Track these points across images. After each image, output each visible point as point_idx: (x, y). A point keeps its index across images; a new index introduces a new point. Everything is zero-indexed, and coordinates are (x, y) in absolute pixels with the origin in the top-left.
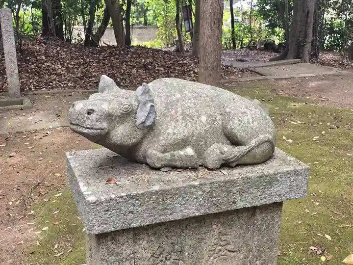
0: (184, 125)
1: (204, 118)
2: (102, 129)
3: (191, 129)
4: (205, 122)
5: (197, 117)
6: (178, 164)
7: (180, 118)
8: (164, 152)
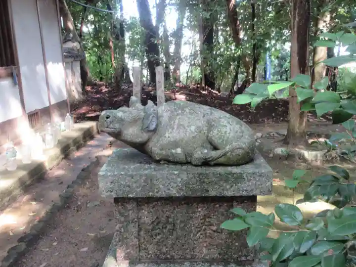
0: (177, 131)
1: (193, 128)
2: (115, 129)
3: (182, 135)
4: (194, 131)
5: (188, 126)
6: (171, 159)
7: (175, 127)
8: (162, 150)
